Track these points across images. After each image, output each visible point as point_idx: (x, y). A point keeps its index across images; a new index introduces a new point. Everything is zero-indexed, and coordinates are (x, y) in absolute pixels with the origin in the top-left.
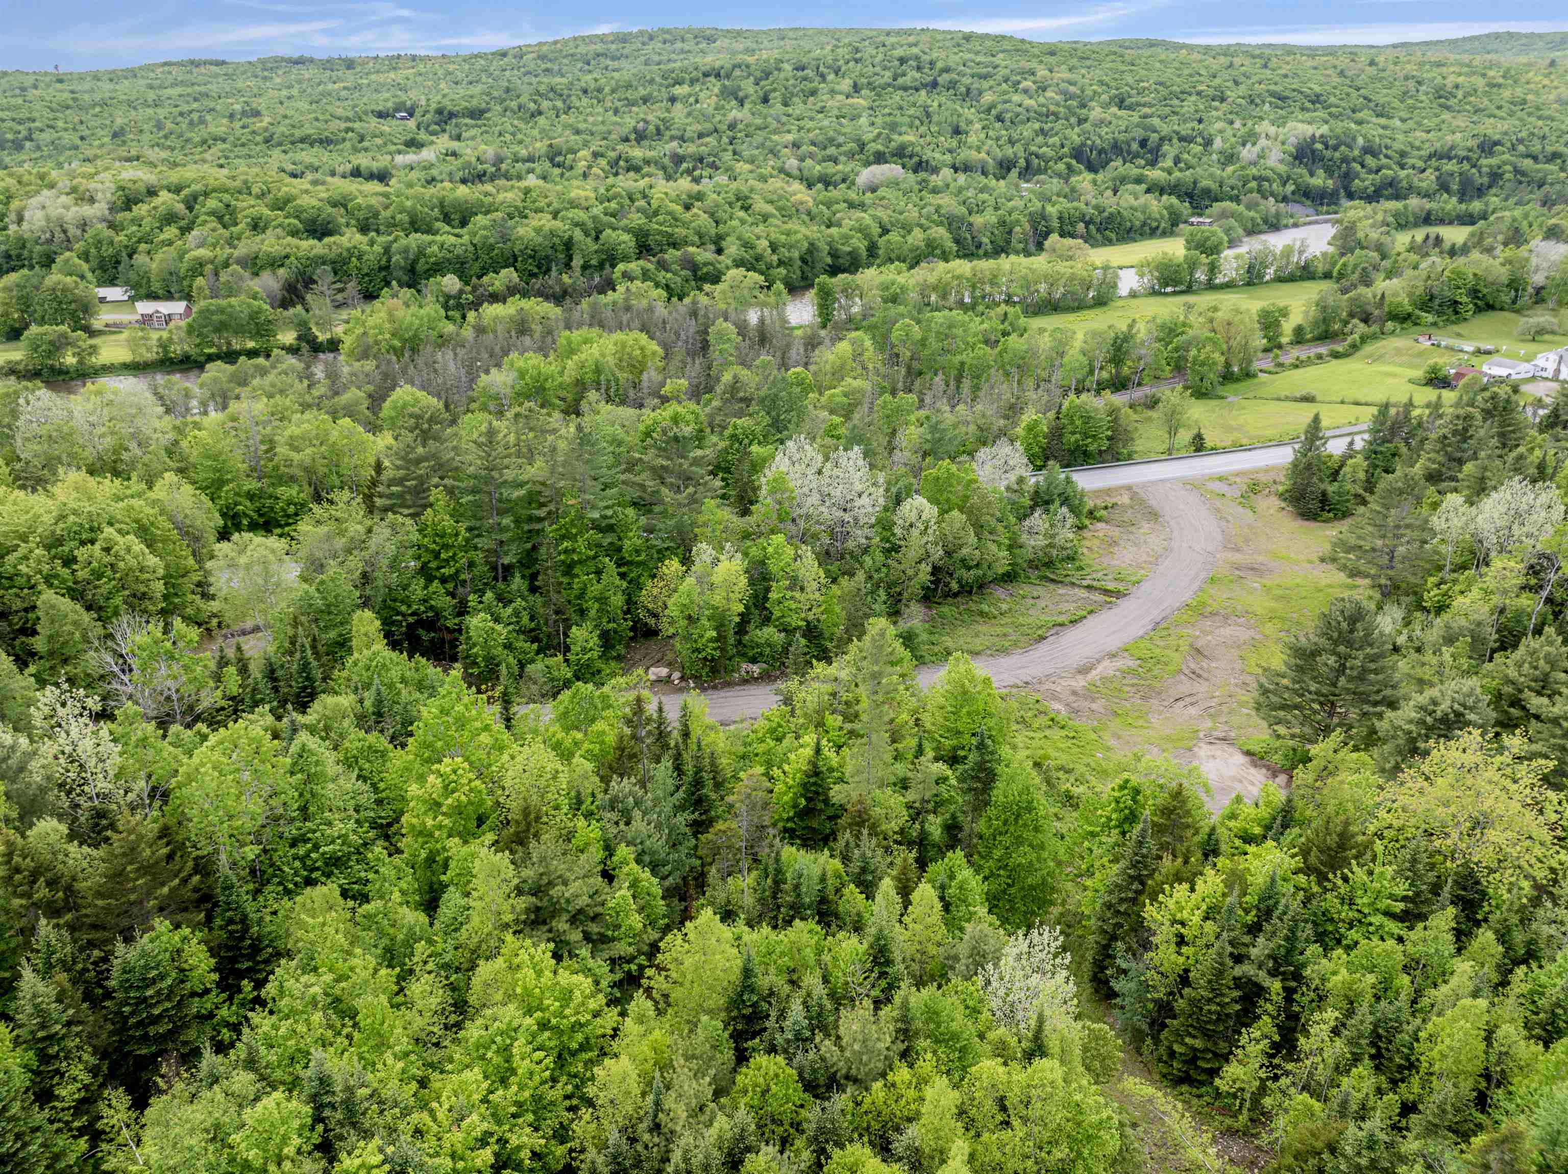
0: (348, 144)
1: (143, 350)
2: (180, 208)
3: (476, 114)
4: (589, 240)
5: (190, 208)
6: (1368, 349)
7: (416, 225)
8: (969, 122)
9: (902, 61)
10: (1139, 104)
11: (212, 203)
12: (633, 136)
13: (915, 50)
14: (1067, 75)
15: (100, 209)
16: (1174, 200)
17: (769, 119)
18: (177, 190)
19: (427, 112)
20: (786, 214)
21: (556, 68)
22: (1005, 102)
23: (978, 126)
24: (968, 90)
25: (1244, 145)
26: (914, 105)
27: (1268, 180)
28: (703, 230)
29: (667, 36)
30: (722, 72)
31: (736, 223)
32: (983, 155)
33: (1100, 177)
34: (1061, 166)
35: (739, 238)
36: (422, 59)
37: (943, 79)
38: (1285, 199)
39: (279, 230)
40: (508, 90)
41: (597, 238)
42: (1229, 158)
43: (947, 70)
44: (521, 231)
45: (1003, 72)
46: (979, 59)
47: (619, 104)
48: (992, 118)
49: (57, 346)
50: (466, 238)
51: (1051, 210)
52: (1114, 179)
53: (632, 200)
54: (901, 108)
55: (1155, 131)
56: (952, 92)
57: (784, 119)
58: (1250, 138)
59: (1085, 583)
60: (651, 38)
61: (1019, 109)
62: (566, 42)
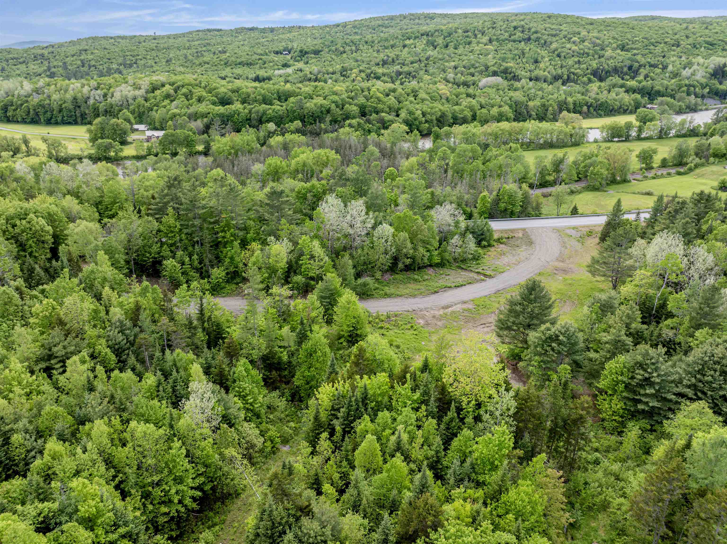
0: (258, 65)
1: (141, 151)
2: (172, 92)
3: (317, 52)
4: (338, 109)
5: (176, 92)
6: (697, 171)
7: (266, 101)
8: (543, 57)
9: (515, 28)
10: (632, 49)
11: (184, 90)
12: (381, 63)
13: (522, 23)
14: (596, 34)
15: (142, 92)
16: (639, 96)
17: (445, 56)
18: (172, 84)
19: (296, 51)
20: (433, 99)
21: (360, 32)
22: (563, 48)
23: (547, 59)
24: (545, 42)
25: (684, 69)
26: (517, 49)
27: (694, 86)
28: (392, 106)
29: (412, 17)
30: (430, 34)
31: (407, 103)
32: (546, 73)
33: (603, 84)
34: (585, 79)
35: (407, 110)
36: (303, 28)
37: (533, 37)
38: (703, 97)
39: (208, 102)
40: (332, 42)
41: (343, 108)
42: (675, 75)
43: (536, 32)
44: (308, 105)
45: (564, 33)
46: (553, 27)
47: (380, 48)
48: (555, 55)
49: (108, 148)
50: (284, 107)
51: (570, 100)
52: (610, 86)
53: (363, 91)
54: (511, 50)
55: (638, 62)
56: (537, 43)
57: (453, 55)
58: (689, 65)
59: (477, 271)
60: (405, 18)
61: (569, 51)
62: (366, 20)
